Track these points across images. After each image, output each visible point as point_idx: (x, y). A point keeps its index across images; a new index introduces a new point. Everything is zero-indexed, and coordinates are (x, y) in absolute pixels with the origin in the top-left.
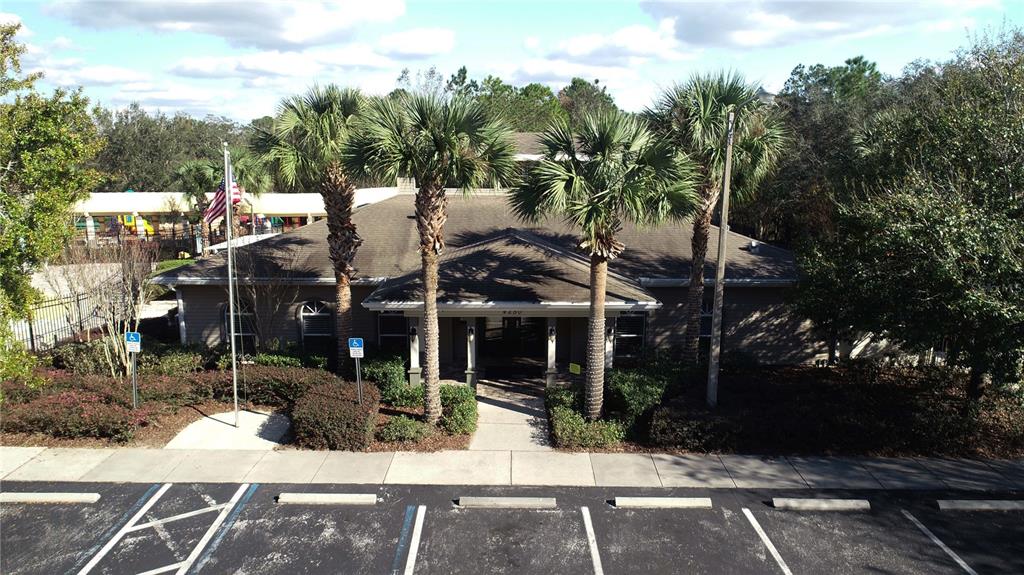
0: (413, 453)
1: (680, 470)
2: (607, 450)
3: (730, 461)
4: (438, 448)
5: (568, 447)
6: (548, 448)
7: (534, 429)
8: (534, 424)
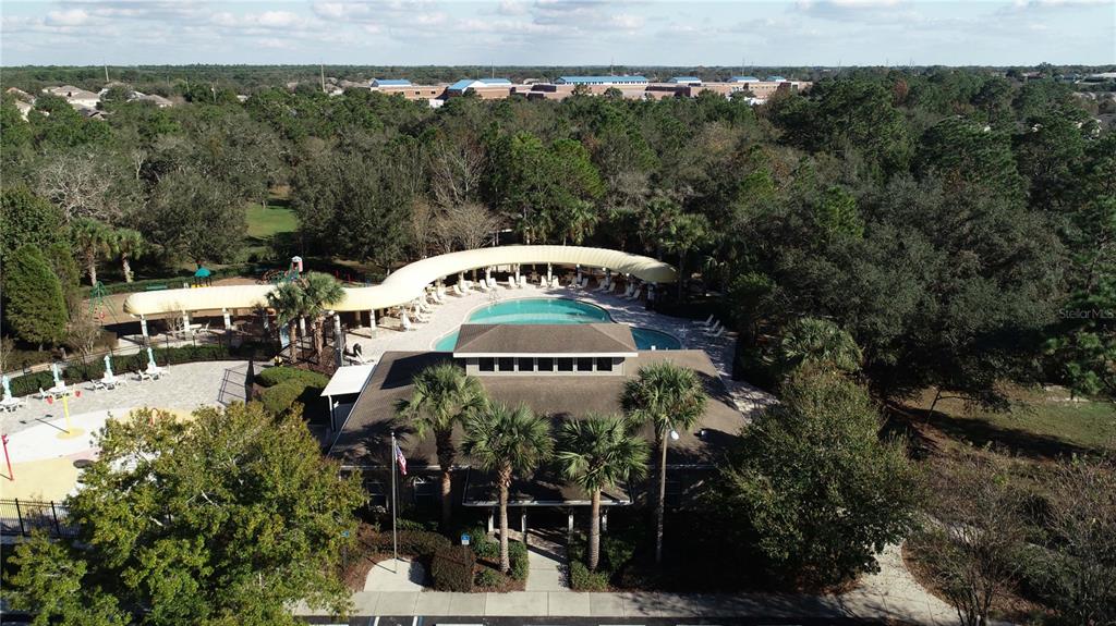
0: (496, 593)
1: (636, 606)
2: (599, 591)
3: (662, 597)
4: (509, 590)
5: (578, 589)
6: (567, 589)
7: (560, 574)
8: (561, 570)
